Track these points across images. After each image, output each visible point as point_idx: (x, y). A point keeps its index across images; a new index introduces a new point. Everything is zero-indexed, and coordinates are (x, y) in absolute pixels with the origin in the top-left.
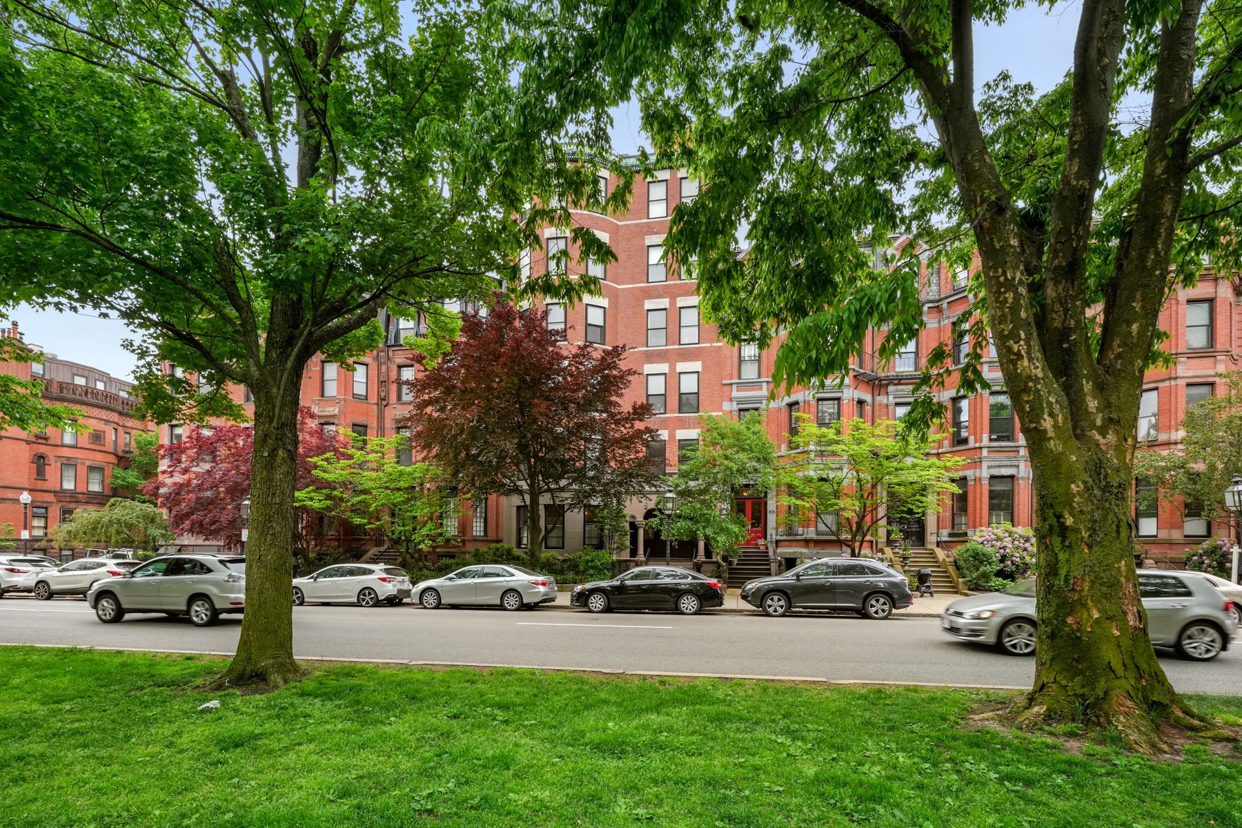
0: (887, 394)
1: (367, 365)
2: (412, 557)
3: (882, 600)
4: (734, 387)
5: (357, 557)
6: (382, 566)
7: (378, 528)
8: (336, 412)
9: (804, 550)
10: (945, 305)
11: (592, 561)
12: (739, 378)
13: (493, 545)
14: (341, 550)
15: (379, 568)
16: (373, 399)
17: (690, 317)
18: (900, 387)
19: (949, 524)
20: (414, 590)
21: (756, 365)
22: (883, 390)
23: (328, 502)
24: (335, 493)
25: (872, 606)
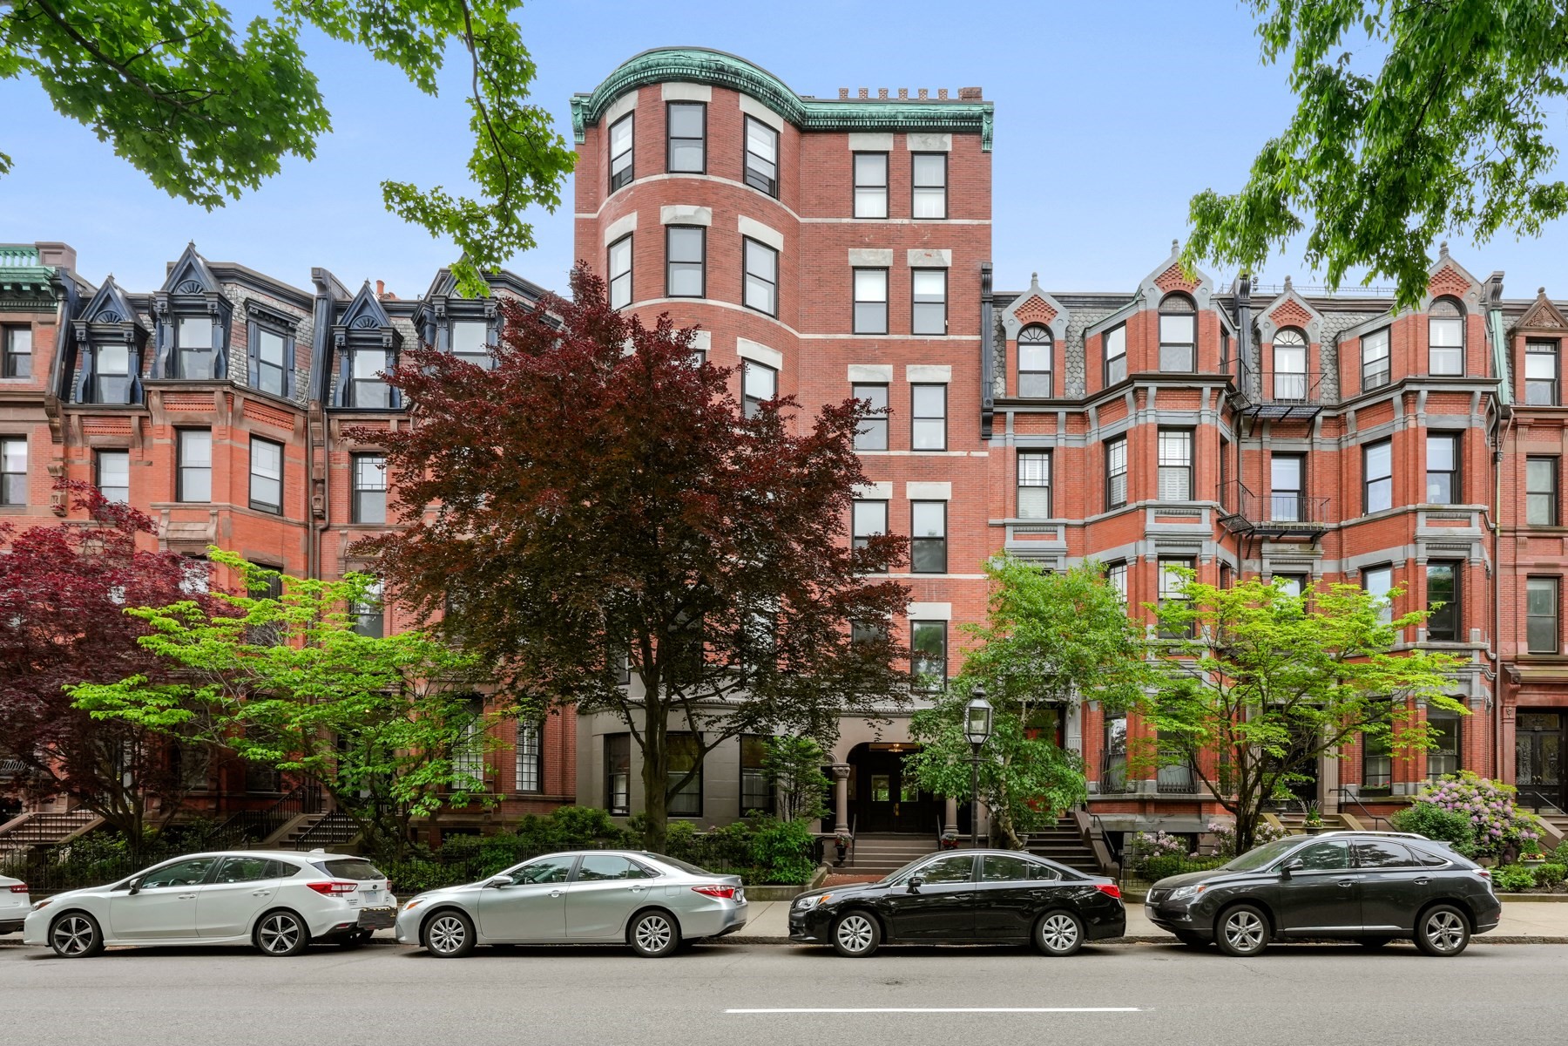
0: (1260, 556)
1: (281, 445)
2: (387, 833)
3: (1450, 917)
4: (1009, 530)
5: (260, 835)
6: (319, 855)
7: (307, 773)
8: (211, 532)
9: (1139, 819)
10: (1351, 415)
11: (782, 839)
12: (1017, 516)
13: (561, 809)
14: (223, 818)
15: (311, 862)
16: (296, 513)
17: (929, 403)
18: (1280, 547)
19: (1358, 775)
20: (404, 913)
21: (1044, 494)
22: (1254, 550)
23: (184, 714)
24: (201, 693)
25: (1432, 929)
